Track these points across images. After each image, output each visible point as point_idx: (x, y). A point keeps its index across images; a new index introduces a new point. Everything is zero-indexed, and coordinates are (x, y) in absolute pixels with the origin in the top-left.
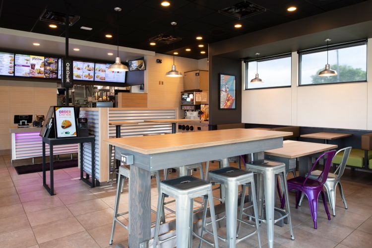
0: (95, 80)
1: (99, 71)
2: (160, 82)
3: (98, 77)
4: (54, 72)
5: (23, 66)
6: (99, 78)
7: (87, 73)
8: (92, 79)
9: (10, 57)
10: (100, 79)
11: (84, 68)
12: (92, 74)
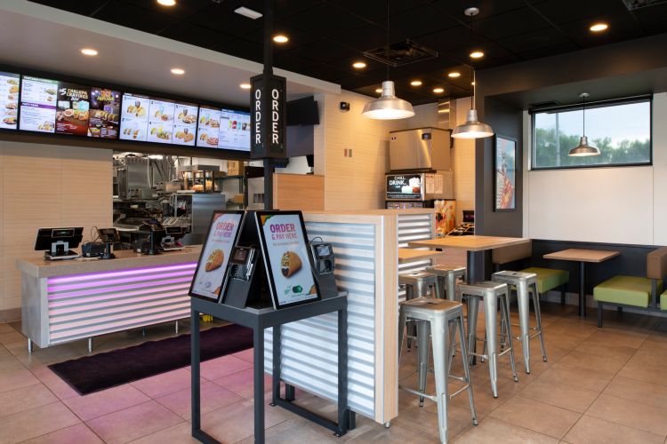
0: (198, 145)
1: (207, 124)
2: (346, 151)
3: (203, 137)
4: (110, 124)
5: (41, 106)
6: (205, 141)
7: (181, 130)
8: (191, 143)
9: (10, 82)
10: (209, 141)
11: (176, 116)
12: (192, 131)
